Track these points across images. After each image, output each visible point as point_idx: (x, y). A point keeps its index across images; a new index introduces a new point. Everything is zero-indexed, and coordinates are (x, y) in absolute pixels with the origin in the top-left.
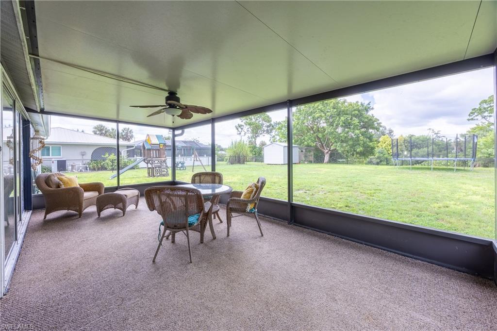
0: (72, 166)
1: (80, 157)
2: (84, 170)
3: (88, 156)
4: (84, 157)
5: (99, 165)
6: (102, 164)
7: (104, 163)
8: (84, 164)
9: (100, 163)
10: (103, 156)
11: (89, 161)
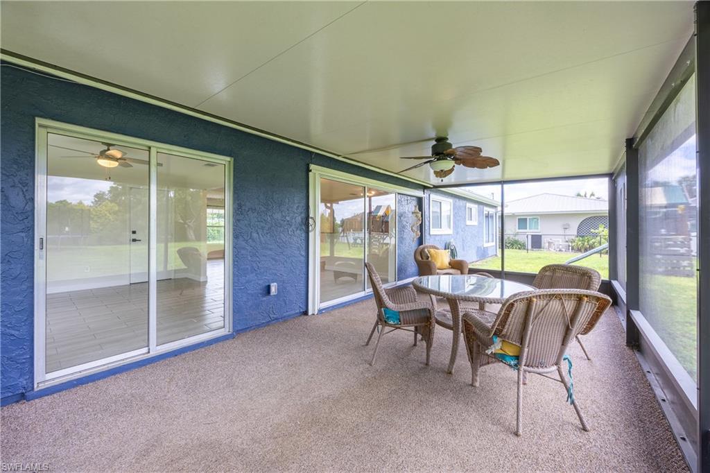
0: (549, 243)
1: (562, 232)
2: (564, 250)
3: (573, 231)
4: (567, 231)
5: (586, 243)
6: (591, 242)
7: (593, 240)
8: (567, 242)
9: (588, 242)
10: (592, 230)
11: (573, 237)
